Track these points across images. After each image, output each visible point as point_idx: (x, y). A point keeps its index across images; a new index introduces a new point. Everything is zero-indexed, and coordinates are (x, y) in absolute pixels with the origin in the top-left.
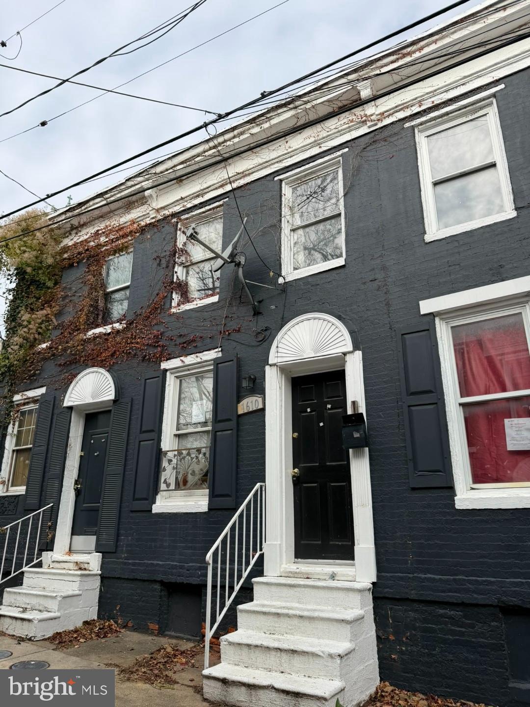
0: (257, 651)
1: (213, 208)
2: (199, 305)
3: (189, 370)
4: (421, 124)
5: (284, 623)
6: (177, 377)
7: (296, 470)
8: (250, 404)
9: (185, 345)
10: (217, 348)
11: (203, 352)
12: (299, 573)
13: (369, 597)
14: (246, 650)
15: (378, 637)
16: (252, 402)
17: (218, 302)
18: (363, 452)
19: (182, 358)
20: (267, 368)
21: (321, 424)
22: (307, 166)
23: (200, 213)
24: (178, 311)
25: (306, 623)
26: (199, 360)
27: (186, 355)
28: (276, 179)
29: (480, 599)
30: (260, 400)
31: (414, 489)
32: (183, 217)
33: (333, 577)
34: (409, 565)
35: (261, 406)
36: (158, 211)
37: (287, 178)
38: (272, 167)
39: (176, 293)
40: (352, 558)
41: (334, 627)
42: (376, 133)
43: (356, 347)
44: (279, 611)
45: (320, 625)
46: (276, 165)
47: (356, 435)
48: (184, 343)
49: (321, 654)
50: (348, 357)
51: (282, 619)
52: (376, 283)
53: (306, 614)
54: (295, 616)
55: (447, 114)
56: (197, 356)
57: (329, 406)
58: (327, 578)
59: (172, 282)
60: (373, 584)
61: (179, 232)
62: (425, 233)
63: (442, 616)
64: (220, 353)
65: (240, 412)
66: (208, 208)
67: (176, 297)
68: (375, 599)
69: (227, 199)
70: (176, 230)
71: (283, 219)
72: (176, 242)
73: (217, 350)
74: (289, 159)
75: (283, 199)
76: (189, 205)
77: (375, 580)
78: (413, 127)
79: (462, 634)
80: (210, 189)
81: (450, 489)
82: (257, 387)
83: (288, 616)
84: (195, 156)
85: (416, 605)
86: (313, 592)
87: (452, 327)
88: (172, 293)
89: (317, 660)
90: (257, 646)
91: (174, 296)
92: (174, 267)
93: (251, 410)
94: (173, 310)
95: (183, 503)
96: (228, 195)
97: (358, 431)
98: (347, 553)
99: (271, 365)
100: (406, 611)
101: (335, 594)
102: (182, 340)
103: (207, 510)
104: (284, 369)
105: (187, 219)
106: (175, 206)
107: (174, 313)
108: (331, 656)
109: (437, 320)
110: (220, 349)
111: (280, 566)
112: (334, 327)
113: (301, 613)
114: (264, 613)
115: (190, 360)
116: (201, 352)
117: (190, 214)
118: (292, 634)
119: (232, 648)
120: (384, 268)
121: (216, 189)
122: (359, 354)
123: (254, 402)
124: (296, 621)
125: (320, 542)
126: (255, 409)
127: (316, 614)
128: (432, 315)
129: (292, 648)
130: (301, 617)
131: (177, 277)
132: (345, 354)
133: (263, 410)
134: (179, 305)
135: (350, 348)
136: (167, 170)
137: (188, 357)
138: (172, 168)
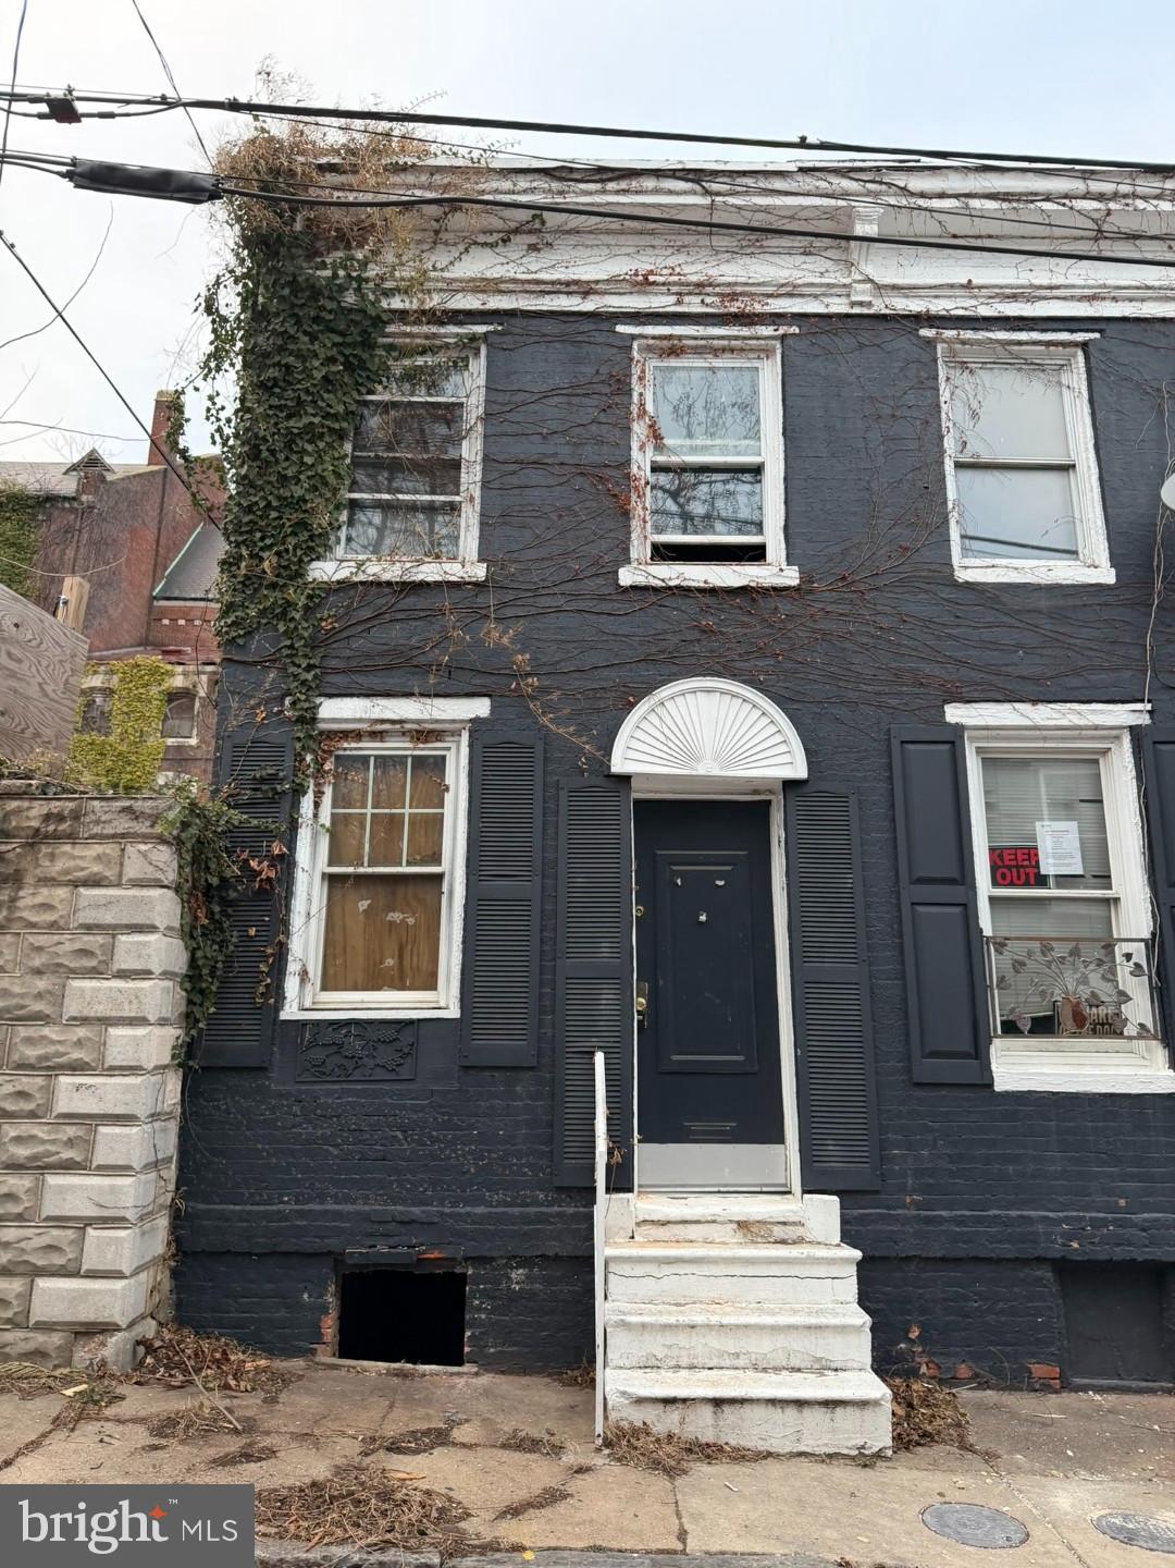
1: (1049, 344)
10: (1141, 703)
24: (979, 580)
32: (957, 334)
36: (880, 288)
56: (1071, 710)
64: (1150, 716)
66: (1035, 336)
69: (1096, 335)
70: (934, 362)
76: (984, 311)
80: (1056, 293)
84: (1036, 194)
94: (960, 573)
96: (1102, 326)
105: (966, 343)
106: (936, 297)
107: (967, 583)
110: (1148, 707)
117: (982, 333)
121: (1072, 298)
136: (942, 196)
137: (1041, 707)
138: (957, 196)
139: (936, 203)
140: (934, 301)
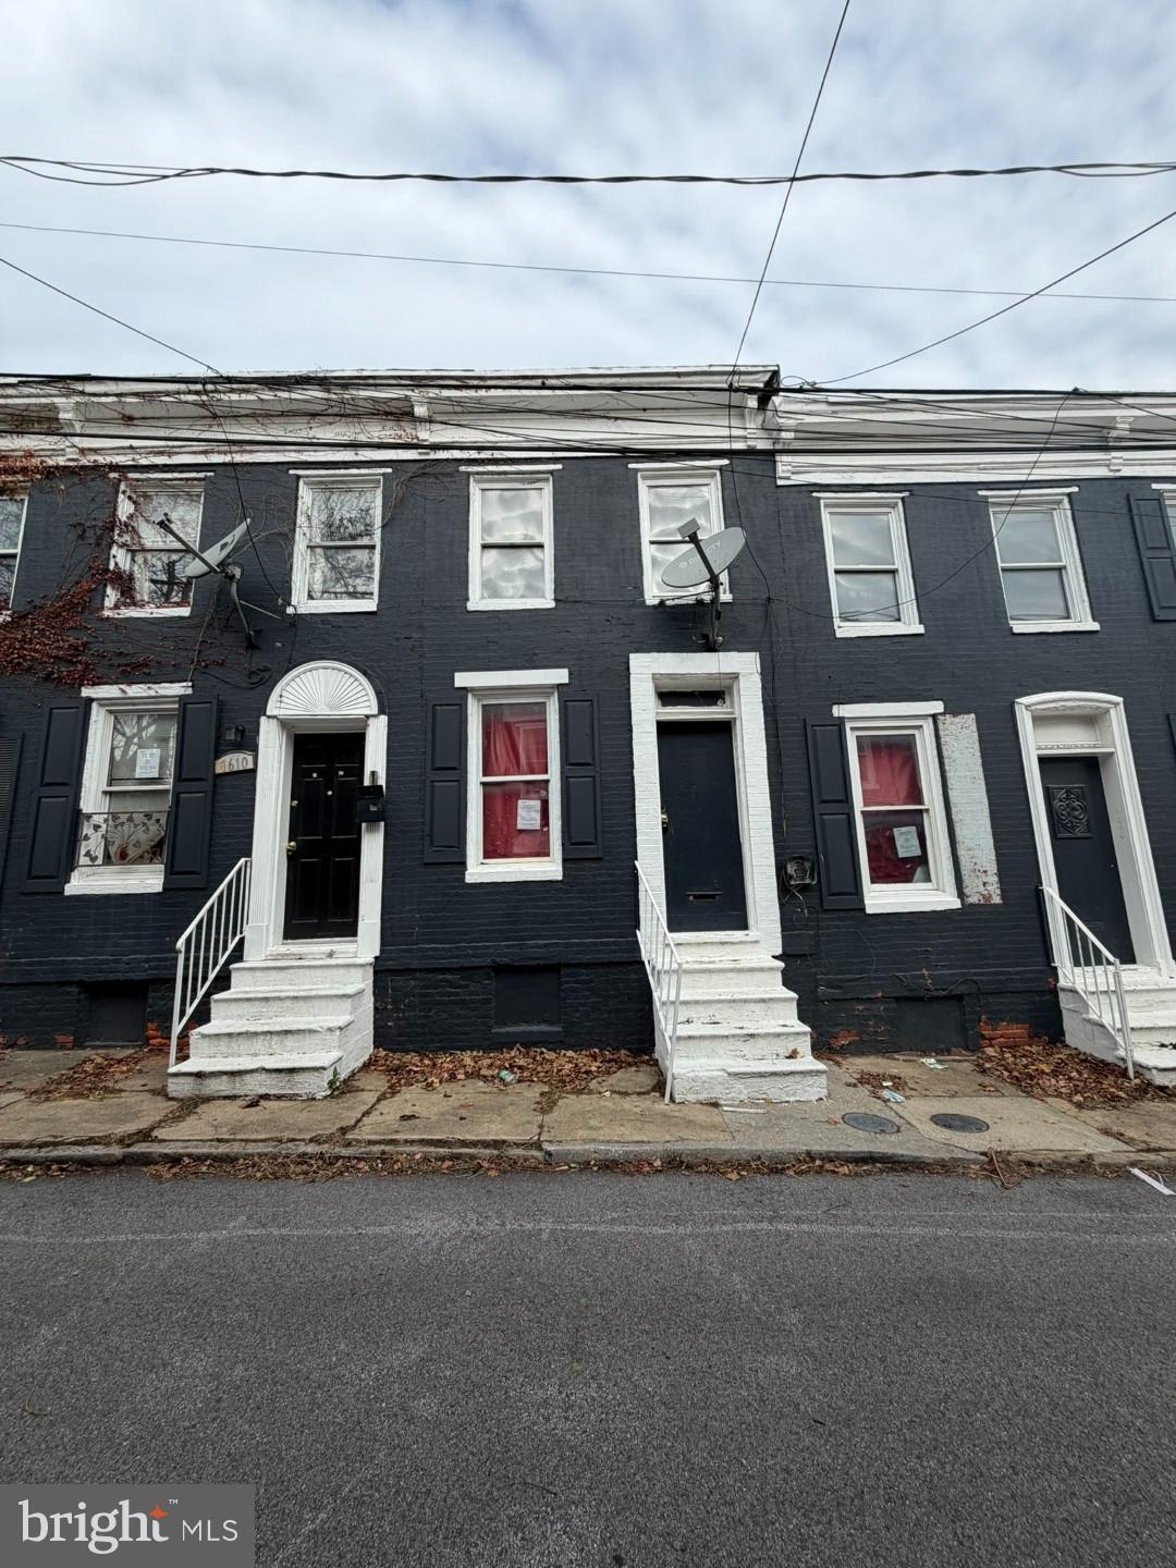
0: (241, 1040)
1: (187, 479)
2: (154, 615)
3: (134, 704)
4: (478, 473)
5: (274, 1007)
6: (110, 712)
7: (293, 844)
8: (234, 762)
9: (129, 669)
10: (186, 681)
11: (160, 683)
12: (290, 954)
13: (371, 971)
14: (226, 1040)
15: (376, 1009)
16: (237, 760)
17: (189, 618)
18: (379, 826)
19: (121, 686)
20: (263, 720)
21: (330, 793)
22: (337, 472)
23: (163, 479)
24: (116, 616)
25: (301, 1004)
26: (152, 693)
27: (130, 683)
28: (291, 472)
29: (477, 962)
30: (250, 759)
31: (426, 864)
32: (131, 475)
33: (331, 955)
34: (415, 938)
35: (250, 766)
36: (82, 451)
37: (307, 476)
38: (287, 453)
39: (113, 588)
40: (354, 933)
41: (332, 1004)
42: (427, 463)
43: (382, 711)
44: (268, 995)
45: (316, 1003)
46: (293, 454)
47: (373, 809)
48: (126, 665)
49: (319, 1029)
50: (371, 721)
51: (271, 1003)
52: (410, 643)
53: (302, 994)
54: (288, 998)
55: (505, 473)
56: (149, 688)
57: (341, 773)
58: (324, 956)
59: (108, 570)
60: (376, 958)
61: (121, 496)
62: (467, 599)
63: (441, 981)
64: (191, 689)
65: (219, 770)
66: (176, 475)
67: (112, 596)
68: (375, 973)
69: (212, 474)
70: (117, 492)
71: (298, 530)
72: (115, 509)
73: (185, 684)
74: (312, 453)
75: (300, 503)
76: (144, 462)
77: (378, 954)
78: (469, 474)
79: (457, 994)
80: (183, 450)
81: (463, 864)
82: (248, 742)
83: (279, 999)
84: (160, 392)
85: (418, 975)
86: (307, 971)
87: (483, 706)
88: (105, 586)
89: (313, 1036)
90: (240, 1034)
91: (109, 591)
92: (110, 548)
93: (235, 769)
94: (107, 613)
95: (120, 882)
96: (214, 468)
97: (375, 805)
98: (349, 929)
99: (269, 717)
100: (408, 980)
101: (334, 972)
102: (123, 661)
103: (160, 890)
104: (285, 724)
105: (138, 480)
106: (118, 454)
107: (108, 618)
108: (330, 1030)
109: (470, 696)
110: (190, 684)
111: (266, 949)
112: (356, 683)
113: (296, 994)
114: (249, 1000)
115: (136, 690)
116: (156, 683)
117: (145, 475)
118: (284, 1016)
119: (206, 1040)
120: (421, 627)
121: (194, 453)
122: (384, 719)
123: (240, 761)
124: (288, 1003)
125: (316, 921)
126: (241, 768)
127: (314, 993)
128: (465, 690)
129: (285, 1028)
130: (296, 998)
131: (116, 564)
132: (368, 717)
133: (253, 771)
134: (116, 607)
135: (375, 711)
136: (106, 395)
137: (134, 686)
138: (117, 395)
139: (103, 399)
140: (116, 457)
